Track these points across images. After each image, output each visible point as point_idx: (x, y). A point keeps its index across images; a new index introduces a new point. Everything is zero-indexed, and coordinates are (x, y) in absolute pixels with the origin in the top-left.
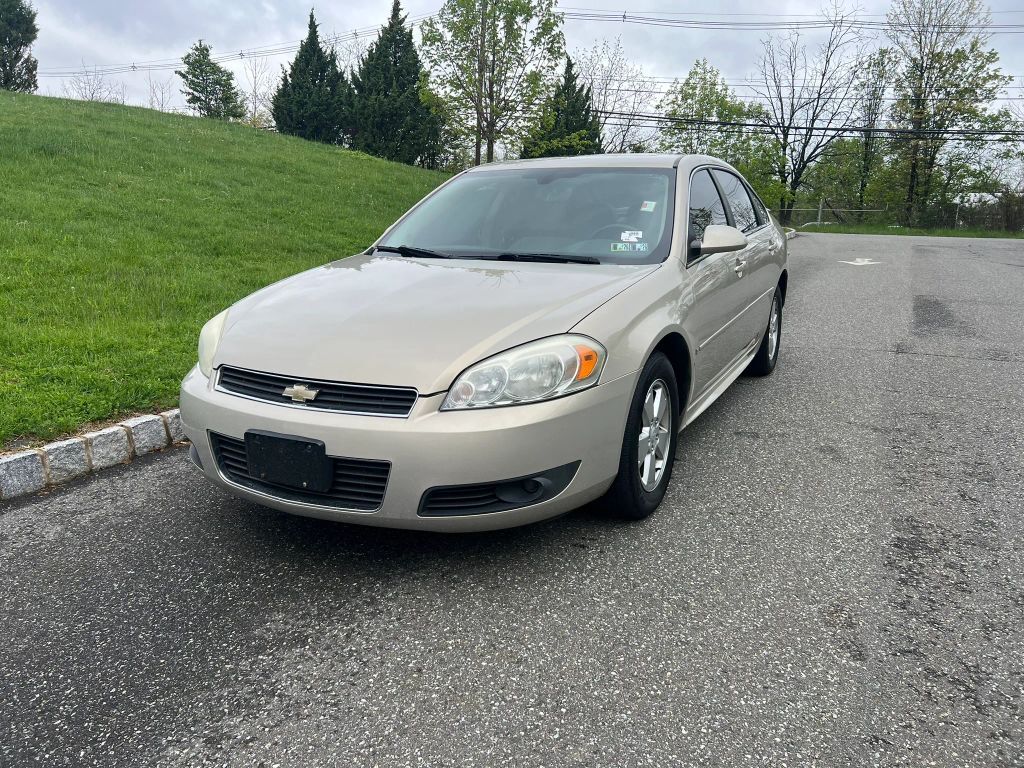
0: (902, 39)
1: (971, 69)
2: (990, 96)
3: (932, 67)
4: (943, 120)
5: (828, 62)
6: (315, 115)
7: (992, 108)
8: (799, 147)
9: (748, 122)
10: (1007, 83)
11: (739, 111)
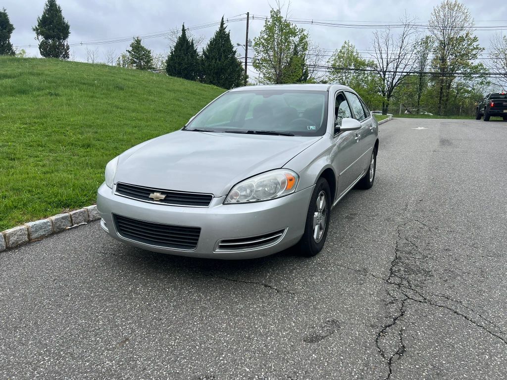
0: (436, 32)
1: (466, 45)
2: (475, 56)
3: (449, 44)
4: (454, 68)
5: (403, 42)
6: (186, 69)
7: (475, 62)
8: (390, 80)
9: (367, 69)
10: (482, 51)
11: (363, 64)
